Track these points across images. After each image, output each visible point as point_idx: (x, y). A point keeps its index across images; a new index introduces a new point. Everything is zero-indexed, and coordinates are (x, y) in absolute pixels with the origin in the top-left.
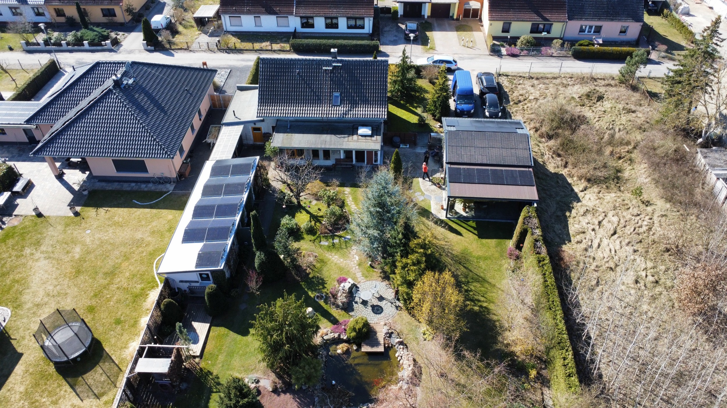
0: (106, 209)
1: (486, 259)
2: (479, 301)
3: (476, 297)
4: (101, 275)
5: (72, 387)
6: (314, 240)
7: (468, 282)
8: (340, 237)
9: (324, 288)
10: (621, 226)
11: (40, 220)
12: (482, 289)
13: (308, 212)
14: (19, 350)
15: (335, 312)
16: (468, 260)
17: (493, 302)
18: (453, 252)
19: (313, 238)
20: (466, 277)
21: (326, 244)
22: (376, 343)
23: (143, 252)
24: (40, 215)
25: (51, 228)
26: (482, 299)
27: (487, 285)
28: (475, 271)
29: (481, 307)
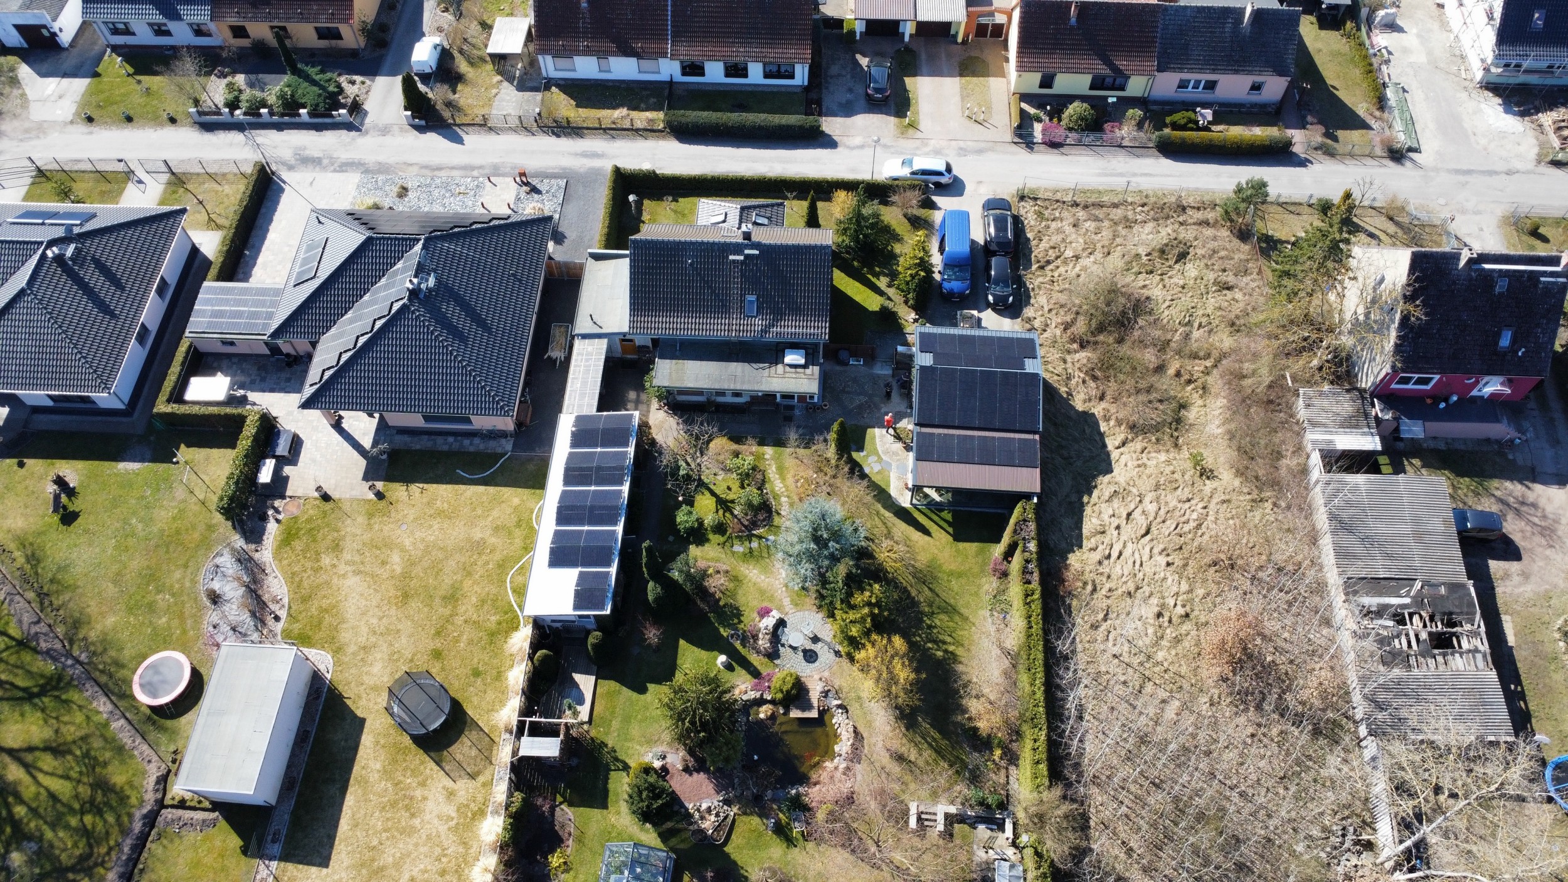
0: (421, 485)
1: (960, 575)
2: (944, 643)
3: (941, 637)
4: (437, 600)
5: (438, 763)
6: (724, 543)
7: (933, 613)
8: (760, 537)
9: (740, 622)
10: (1159, 520)
11: (328, 506)
12: (951, 624)
13: (713, 493)
14: (359, 713)
15: (755, 659)
16: (935, 578)
17: (962, 645)
18: (917, 565)
19: (722, 539)
20: (930, 605)
21: (741, 549)
22: (808, 706)
23: (487, 563)
24: (326, 498)
25: (349, 521)
26: (949, 639)
27: (957, 618)
28: (943, 595)
29: (946, 651)
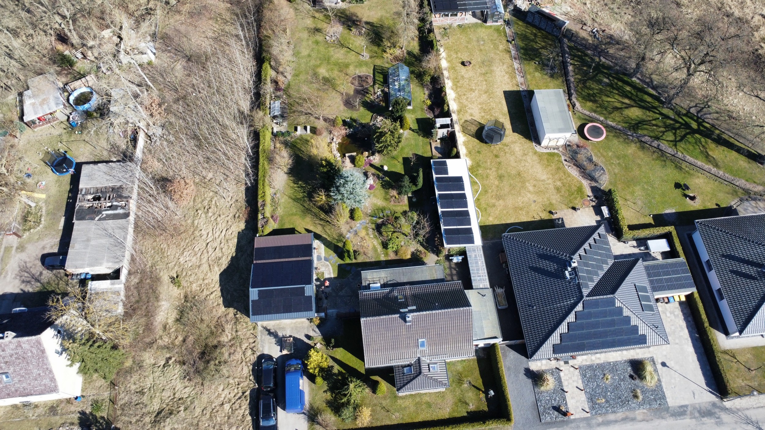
0: (536, 220)
1: (292, 214)
3: (300, 189)
5: (480, 123)
6: (394, 213)
7: (303, 197)
8: (380, 218)
9: (381, 183)
15: (373, 170)
16: (303, 212)
17: (291, 187)
18: (311, 216)
19: (396, 215)
22: (349, 157)
24: (574, 208)
27: (293, 197)
28: (299, 205)
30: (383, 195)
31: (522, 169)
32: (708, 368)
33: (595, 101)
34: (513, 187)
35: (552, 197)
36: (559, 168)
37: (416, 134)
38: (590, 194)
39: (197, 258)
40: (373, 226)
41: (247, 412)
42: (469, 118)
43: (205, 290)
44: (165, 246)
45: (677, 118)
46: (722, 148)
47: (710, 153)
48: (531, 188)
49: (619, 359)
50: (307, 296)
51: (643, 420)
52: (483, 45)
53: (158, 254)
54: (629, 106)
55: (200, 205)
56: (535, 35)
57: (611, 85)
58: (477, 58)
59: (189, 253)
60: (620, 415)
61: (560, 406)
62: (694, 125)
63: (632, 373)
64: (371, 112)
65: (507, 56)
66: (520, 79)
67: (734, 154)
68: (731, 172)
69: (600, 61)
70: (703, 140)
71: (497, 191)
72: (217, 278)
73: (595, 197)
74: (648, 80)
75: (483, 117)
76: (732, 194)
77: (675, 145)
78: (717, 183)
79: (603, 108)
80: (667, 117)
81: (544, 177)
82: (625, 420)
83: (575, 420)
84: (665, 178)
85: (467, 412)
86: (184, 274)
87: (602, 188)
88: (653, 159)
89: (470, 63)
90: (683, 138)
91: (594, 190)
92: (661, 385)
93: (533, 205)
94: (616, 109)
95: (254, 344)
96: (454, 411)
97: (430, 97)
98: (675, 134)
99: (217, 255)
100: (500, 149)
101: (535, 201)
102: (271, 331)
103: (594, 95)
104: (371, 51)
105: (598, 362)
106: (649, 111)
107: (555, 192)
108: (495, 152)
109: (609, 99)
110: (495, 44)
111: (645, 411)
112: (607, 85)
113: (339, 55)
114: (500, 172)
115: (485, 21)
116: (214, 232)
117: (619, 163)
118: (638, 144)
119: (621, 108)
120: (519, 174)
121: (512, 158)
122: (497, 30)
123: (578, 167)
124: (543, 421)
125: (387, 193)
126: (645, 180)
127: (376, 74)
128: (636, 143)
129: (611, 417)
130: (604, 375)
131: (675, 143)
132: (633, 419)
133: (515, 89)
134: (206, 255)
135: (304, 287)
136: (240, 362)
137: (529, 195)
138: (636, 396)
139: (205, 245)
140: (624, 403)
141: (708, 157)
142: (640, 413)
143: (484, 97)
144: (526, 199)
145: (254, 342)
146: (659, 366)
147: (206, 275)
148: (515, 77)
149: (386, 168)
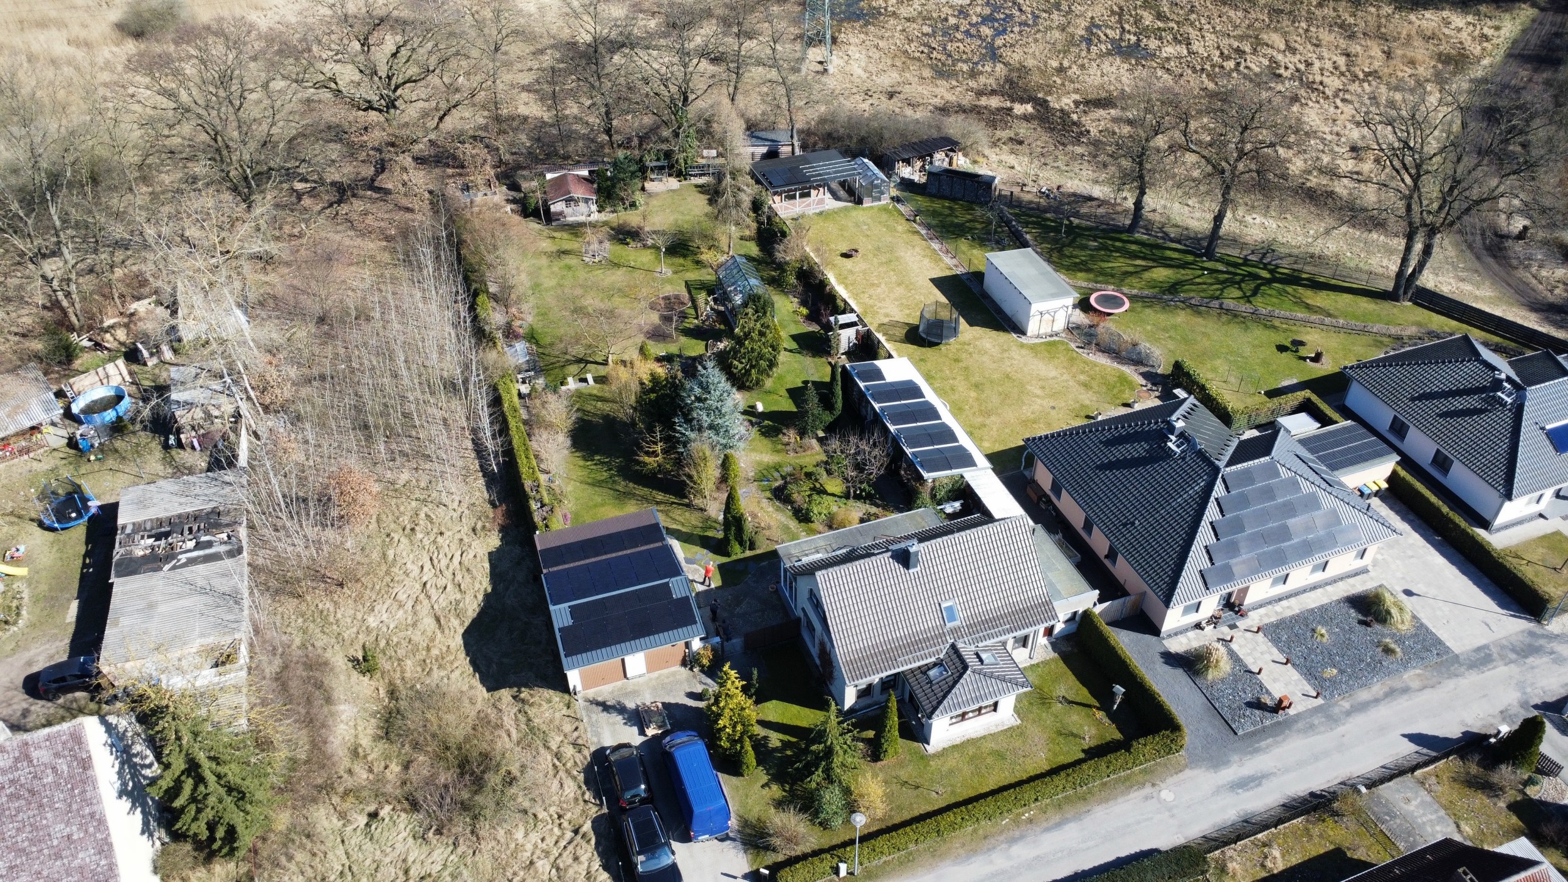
8: (775, 480)
12: (593, 476)
16: (616, 499)
17: (580, 467)
18: (634, 501)
21: (785, 469)
26: (592, 467)
29: (592, 460)
30: (770, 445)
31: (1009, 370)
32: (1486, 580)
33: (1089, 270)
34: (1005, 397)
35: (1081, 397)
36: (1072, 359)
37: (798, 355)
38: (1144, 382)
39: (406, 612)
40: (768, 494)
41: (597, 864)
42: (886, 320)
43: (435, 668)
44: (328, 605)
45: (1231, 269)
46: (1324, 294)
47: (1309, 301)
48: (1039, 392)
49: (1325, 601)
50: (678, 599)
51: (1424, 688)
52: (869, 229)
53: (314, 621)
54: (1147, 269)
55: (393, 526)
56: (950, 208)
57: (1104, 247)
58: (863, 245)
59: (386, 606)
60: (1377, 688)
61: (1258, 699)
62: (1265, 274)
63: (1361, 617)
64: (703, 340)
65: (916, 237)
66: (948, 260)
67: (1347, 298)
68: (1357, 318)
69: (1071, 222)
70: (1289, 289)
71: (980, 405)
72: (459, 640)
73: (1154, 384)
74: (1160, 235)
75: (908, 315)
76: (1377, 346)
77: (1250, 302)
78: (1342, 335)
79: (1107, 276)
80: (1212, 271)
81: (1053, 373)
82: (1391, 693)
83: (1298, 716)
84: (1256, 342)
85: (1083, 751)
86: (383, 643)
87: (1159, 371)
88: (1223, 324)
89: (856, 251)
90: (1255, 292)
91: (1148, 376)
92: (1422, 625)
93: (1053, 413)
94: (1127, 274)
95: (576, 734)
96: (1055, 755)
97: (803, 303)
98: (1240, 288)
99: (452, 598)
100: (958, 350)
101: (1053, 408)
102: (609, 703)
103: (1083, 263)
104: (673, 264)
105: (1289, 613)
106: (1184, 268)
107: (1082, 389)
108: (950, 355)
109: (1110, 265)
110: (887, 227)
111: (1418, 671)
112: (1097, 249)
113: (617, 277)
114: (973, 380)
115: (859, 202)
116: (436, 561)
117: (1170, 337)
118: (1188, 310)
119: (1136, 272)
120: (1008, 377)
121: (985, 359)
122: (884, 209)
123: (1103, 352)
124: (1240, 732)
125: (773, 442)
126: (1224, 350)
127: (693, 292)
128: (1183, 309)
129: (1363, 695)
130: (1314, 630)
131: (1247, 299)
132: (1406, 690)
133: (948, 273)
134: (426, 602)
135: (667, 583)
136: (551, 773)
137: (1039, 401)
138: (1388, 651)
139: (418, 586)
140: (1375, 668)
141: (1308, 307)
142: (1411, 676)
143: (900, 291)
144: (1036, 407)
145: (576, 729)
146: (1403, 597)
147: (433, 640)
148: (941, 260)
149: (760, 408)
